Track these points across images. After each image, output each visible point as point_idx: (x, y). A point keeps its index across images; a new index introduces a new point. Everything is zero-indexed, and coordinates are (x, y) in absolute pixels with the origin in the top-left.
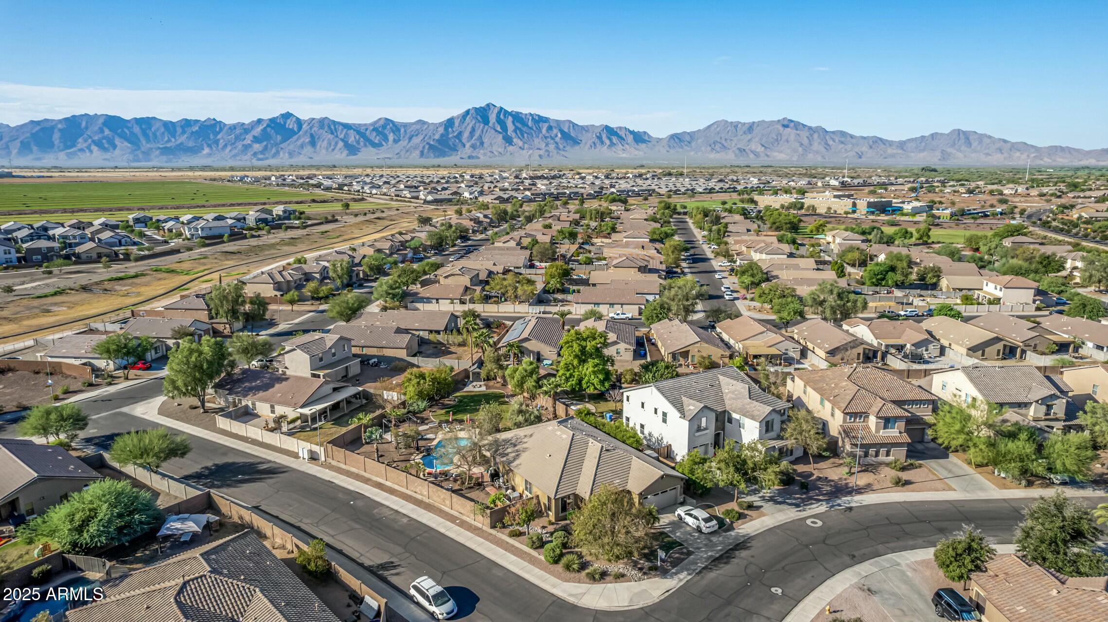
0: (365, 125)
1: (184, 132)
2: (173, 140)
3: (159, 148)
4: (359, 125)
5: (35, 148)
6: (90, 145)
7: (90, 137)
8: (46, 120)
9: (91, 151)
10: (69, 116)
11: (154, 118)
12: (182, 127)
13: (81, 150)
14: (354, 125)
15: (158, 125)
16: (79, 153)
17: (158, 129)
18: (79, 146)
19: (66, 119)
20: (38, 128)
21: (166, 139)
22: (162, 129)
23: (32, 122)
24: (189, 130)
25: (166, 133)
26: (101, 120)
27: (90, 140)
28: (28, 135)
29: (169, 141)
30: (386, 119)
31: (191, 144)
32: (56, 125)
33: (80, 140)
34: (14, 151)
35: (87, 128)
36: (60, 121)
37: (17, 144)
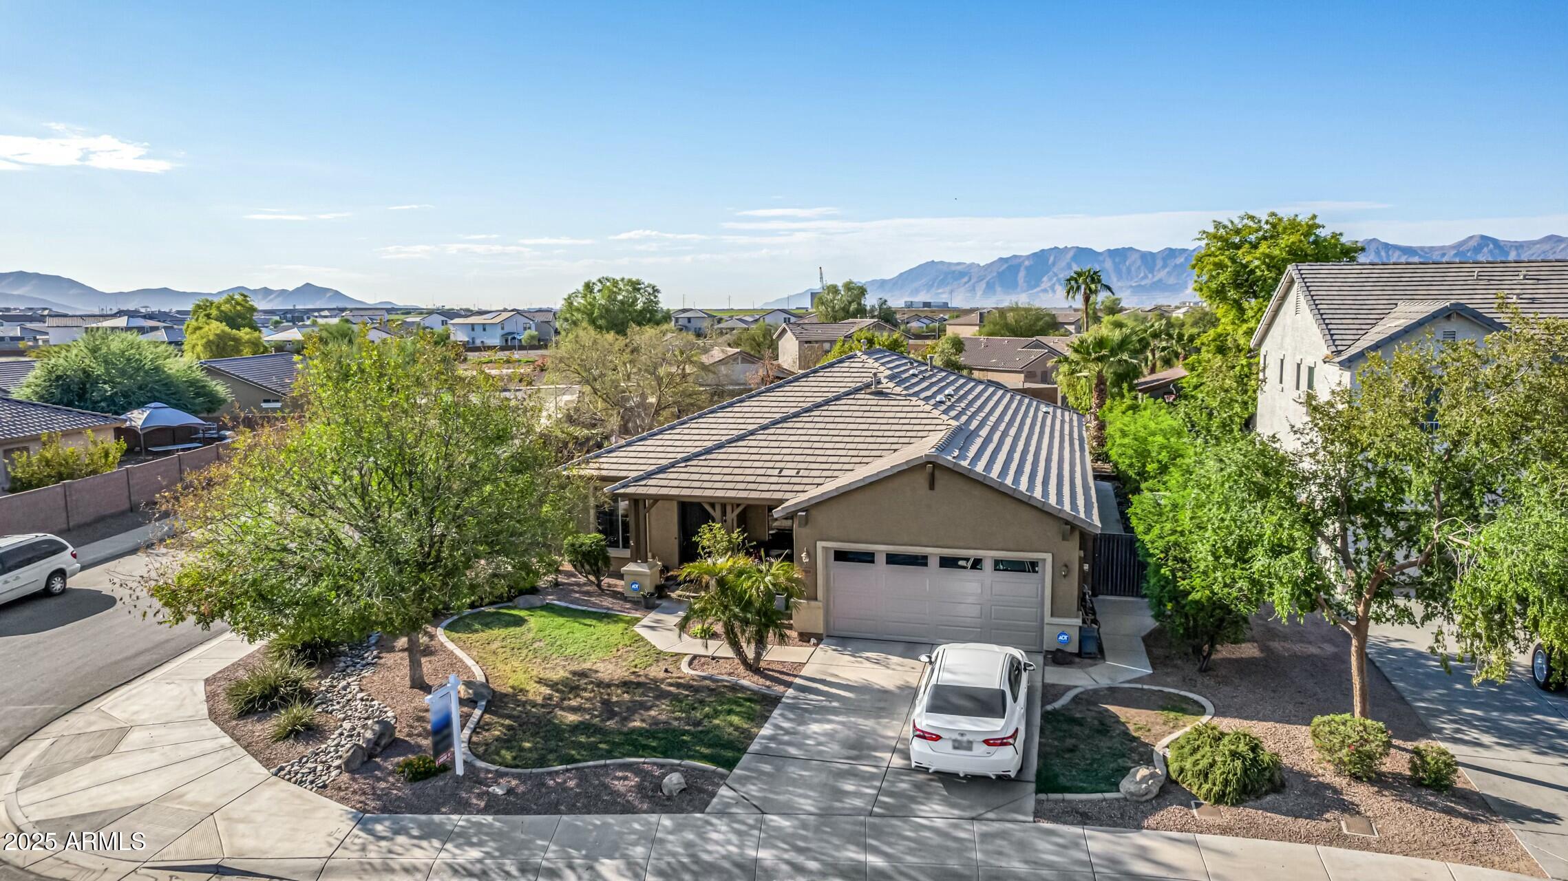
0: (1442, 248)
1: (1164, 266)
2: (1150, 276)
3: (1131, 286)
4: (1431, 248)
5: (999, 289)
6: (1054, 284)
7: (1056, 275)
8: (1015, 256)
9: (1054, 291)
10: (1037, 250)
11: (1131, 249)
12: (1164, 259)
13: (1045, 291)
14: (1422, 248)
15: (1135, 256)
16: (1041, 294)
17: (1134, 262)
18: (1043, 286)
19: (1035, 254)
20: (1005, 266)
21: (1142, 275)
22: (1139, 263)
23: (1001, 259)
24: (1172, 263)
25: (1142, 268)
26: (1071, 254)
27: (1055, 279)
28: (995, 274)
29: (1145, 277)
30: (1483, 237)
31: (1172, 281)
32: (1023, 262)
33: (1045, 279)
34: (979, 293)
35: (1054, 264)
36: (1028, 257)
37: (983, 285)
